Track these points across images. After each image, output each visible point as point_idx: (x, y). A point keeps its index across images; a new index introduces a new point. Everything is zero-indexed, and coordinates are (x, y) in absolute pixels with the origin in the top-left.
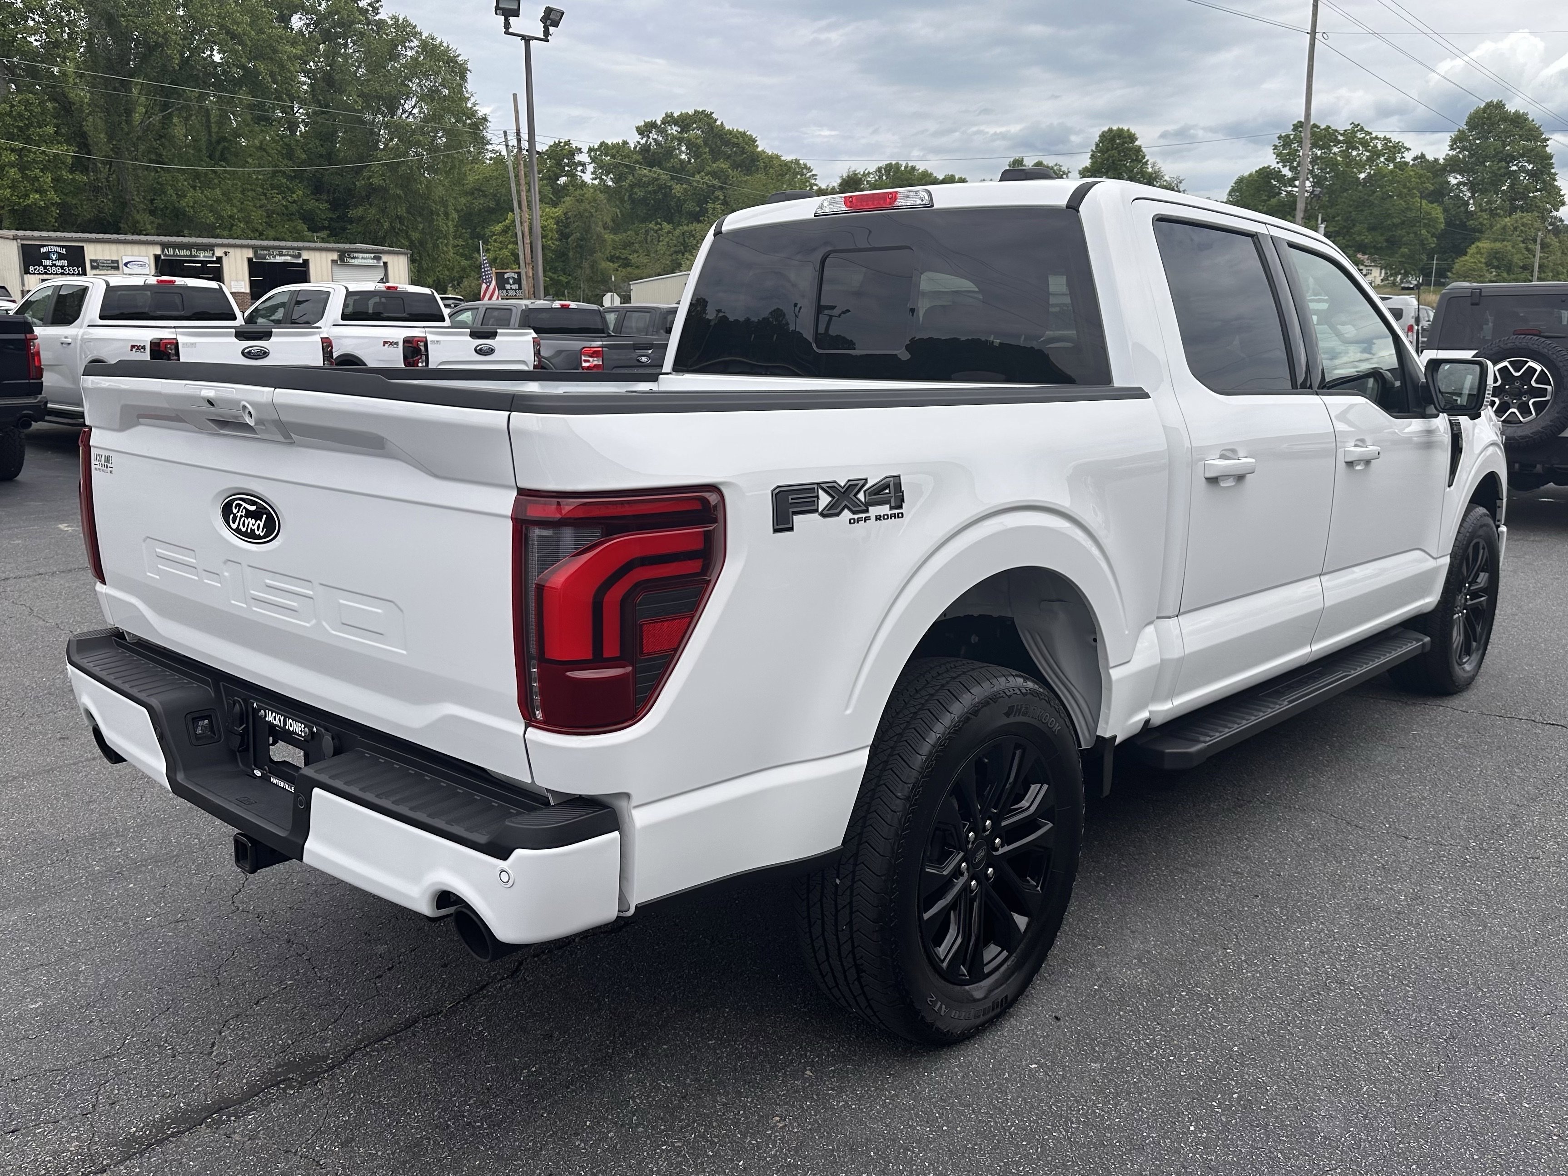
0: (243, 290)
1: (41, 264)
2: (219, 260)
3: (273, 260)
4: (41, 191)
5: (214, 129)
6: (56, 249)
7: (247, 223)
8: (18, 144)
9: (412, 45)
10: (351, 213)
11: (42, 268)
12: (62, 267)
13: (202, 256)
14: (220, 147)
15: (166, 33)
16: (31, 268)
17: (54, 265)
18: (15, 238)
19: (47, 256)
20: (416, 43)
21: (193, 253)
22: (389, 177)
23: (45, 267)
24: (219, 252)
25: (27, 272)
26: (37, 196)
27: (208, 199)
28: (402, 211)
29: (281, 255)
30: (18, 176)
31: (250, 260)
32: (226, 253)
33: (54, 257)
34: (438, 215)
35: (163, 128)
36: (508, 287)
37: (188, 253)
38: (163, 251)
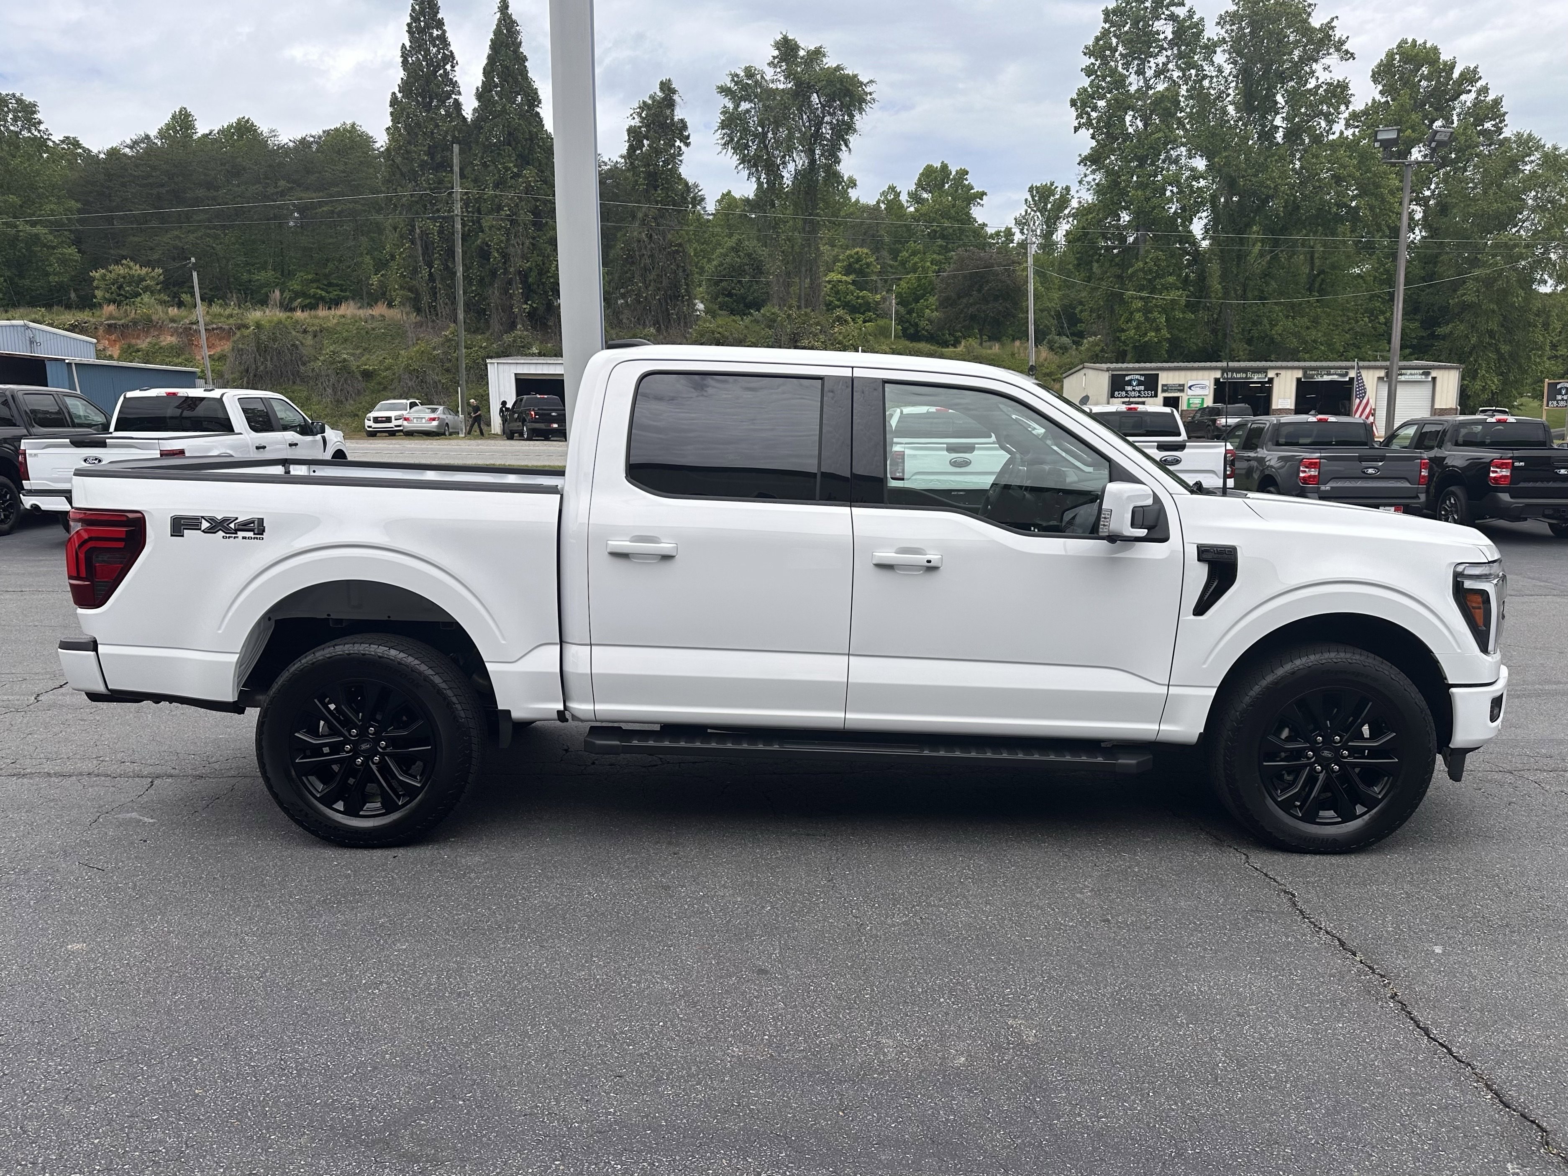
0: (1288, 407)
1: (1123, 390)
2: (1271, 381)
3: (1320, 379)
4: (1158, 330)
5: (1317, 262)
6: (1138, 377)
7: (1329, 345)
8: (1144, 294)
9: (1532, 158)
10: (1439, 331)
11: (1124, 393)
12: (1139, 391)
13: (1256, 378)
14: (1319, 279)
15: (1276, 186)
16: (1116, 393)
17: (1134, 390)
18: (1108, 370)
19: (1129, 383)
20: (1537, 155)
21: (1249, 375)
22: (1484, 292)
23: (1127, 392)
24: (1271, 374)
25: (1113, 396)
26: (1153, 334)
27: (1297, 326)
28: (1493, 325)
29: (1329, 374)
30: (1142, 319)
31: (1299, 380)
32: (1277, 375)
33: (1134, 384)
34: (1535, 326)
35: (1269, 267)
36: (1559, 397)
37: (1244, 375)
38: (1223, 374)
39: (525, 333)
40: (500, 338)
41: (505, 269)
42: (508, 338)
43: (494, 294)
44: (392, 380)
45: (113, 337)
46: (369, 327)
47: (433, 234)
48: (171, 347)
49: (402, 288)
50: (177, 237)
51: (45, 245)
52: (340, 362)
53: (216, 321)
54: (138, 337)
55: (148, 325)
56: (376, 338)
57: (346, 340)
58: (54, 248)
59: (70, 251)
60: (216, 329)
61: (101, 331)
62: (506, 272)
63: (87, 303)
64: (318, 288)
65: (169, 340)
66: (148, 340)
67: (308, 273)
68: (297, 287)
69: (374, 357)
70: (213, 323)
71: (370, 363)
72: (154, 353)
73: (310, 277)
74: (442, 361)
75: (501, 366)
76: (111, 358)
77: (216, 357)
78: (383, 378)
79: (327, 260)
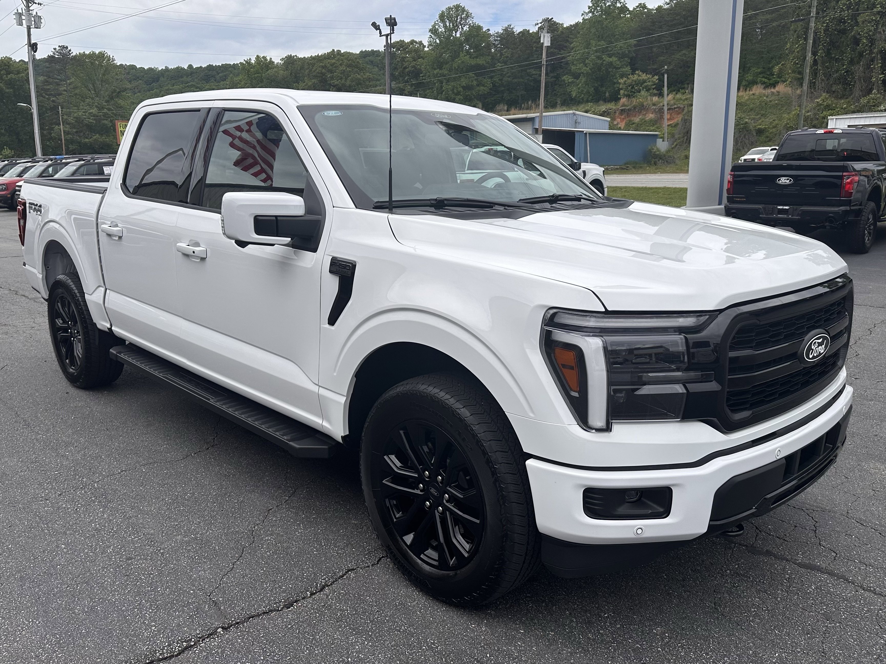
39: (878, 95)
40: (858, 101)
41: (871, 50)
42: (864, 101)
43: (859, 70)
44: (776, 134)
45: (623, 117)
46: (768, 100)
47: (820, 32)
48: (651, 120)
49: (794, 72)
50: (684, 54)
51: (615, 67)
52: (742, 124)
53: (677, 103)
54: (635, 116)
55: (642, 108)
56: (770, 107)
57: (751, 110)
58: (619, 68)
59: (626, 69)
60: (676, 108)
61: (617, 114)
62: (871, 52)
63: (615, 98)
64: (763, 77)
65: (651, 116)
66: (640, 117)
67: (759, 68)
68: (750, 78)
69: (767, 120)
70: (675, 104)
71: (763, 123)
72: (641, 124)
73: (759, 70)
74: (812, 120)
75: (838, 121)
76: (620, 129)
77: (673, 125)
78: (771, 133)
79: (772, 58)
